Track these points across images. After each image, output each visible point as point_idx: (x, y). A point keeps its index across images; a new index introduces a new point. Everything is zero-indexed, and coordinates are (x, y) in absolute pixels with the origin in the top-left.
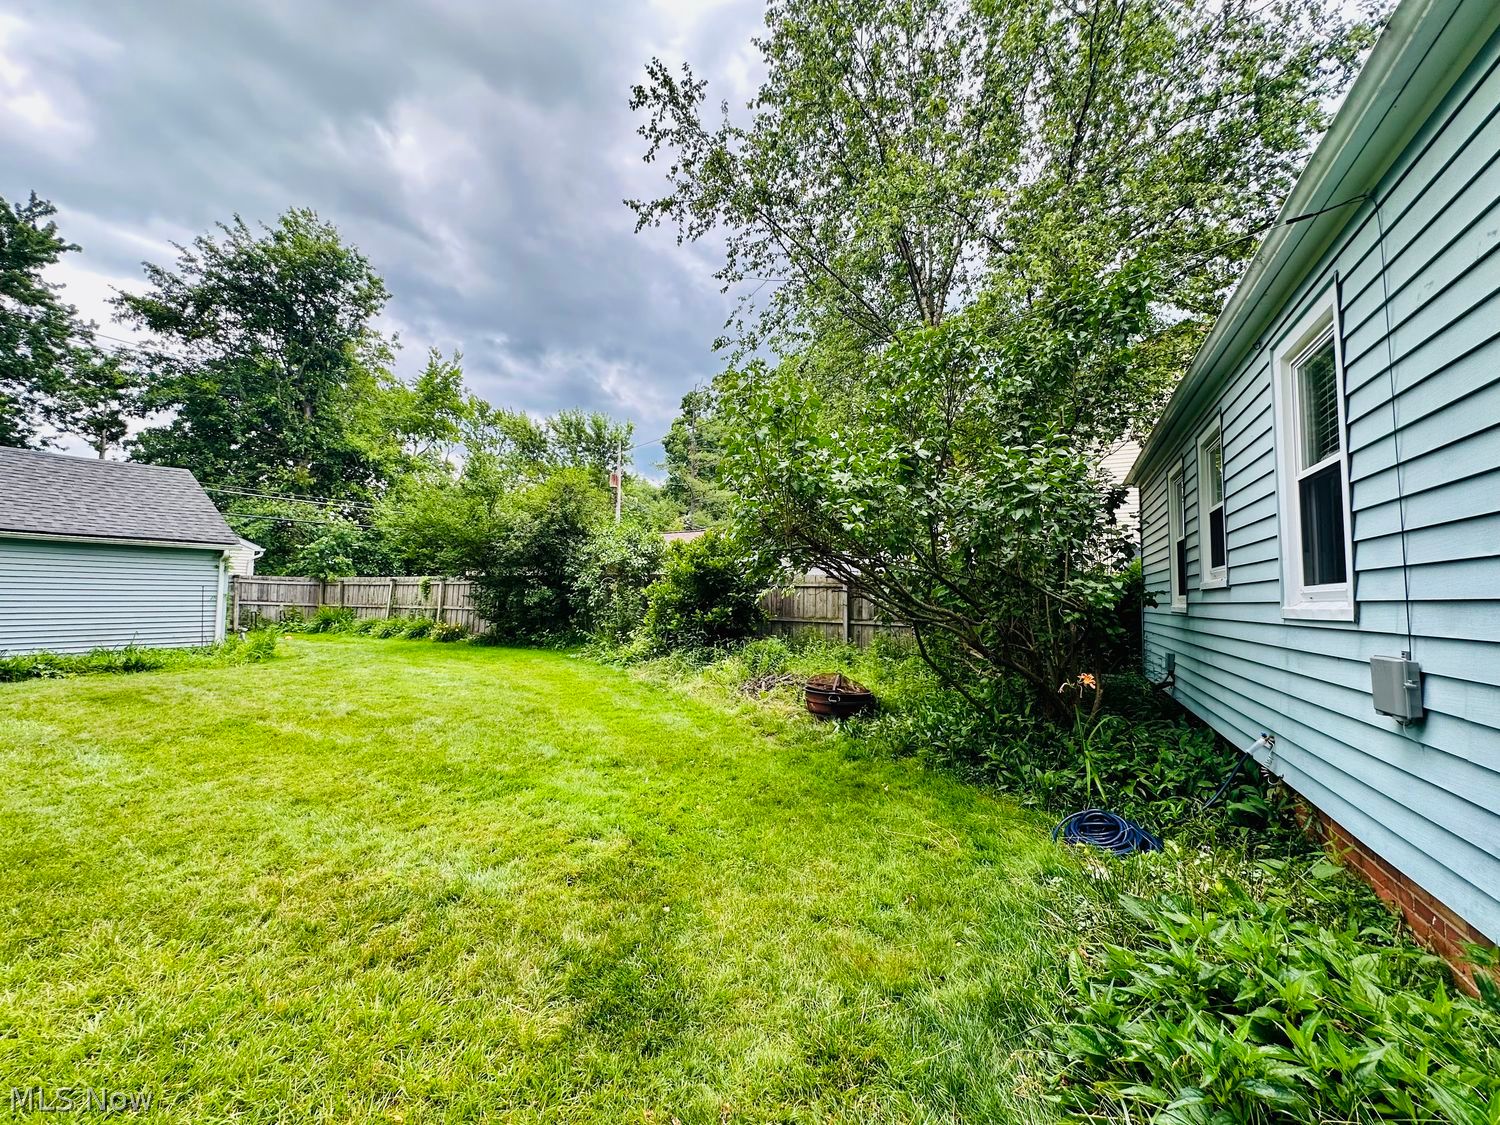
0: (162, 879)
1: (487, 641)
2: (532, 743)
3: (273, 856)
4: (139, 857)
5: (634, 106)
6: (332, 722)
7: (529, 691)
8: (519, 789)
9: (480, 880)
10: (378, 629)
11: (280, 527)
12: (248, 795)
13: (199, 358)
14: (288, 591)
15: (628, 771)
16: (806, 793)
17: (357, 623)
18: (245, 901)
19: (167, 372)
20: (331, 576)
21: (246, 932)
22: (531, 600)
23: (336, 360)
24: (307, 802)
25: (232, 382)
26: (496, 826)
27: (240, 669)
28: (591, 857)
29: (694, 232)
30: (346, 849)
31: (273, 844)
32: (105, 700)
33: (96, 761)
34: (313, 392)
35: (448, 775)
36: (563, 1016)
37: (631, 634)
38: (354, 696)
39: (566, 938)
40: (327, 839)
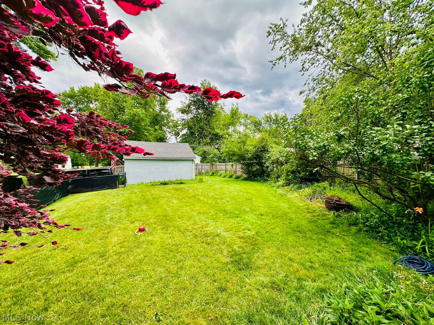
0: (179, 223)
1: (245, 179)
2: (245, 207)
3: (194, 222)
4: (177, 219)
5: (267, 37)
6: (209, 197)
7: (250, 194)
8: (238, 217)
9: (223, 234)
10: (223, 176)
11: (205, 152)
12: (192, 211)
13: (189, 118)
14: (206, 167)
15: (263, 217)
16: (310, 230)
17: (219, 174)
18: (189, 228)
19: (185, 122)
20: (214, 163)
21: (188, 233)
22: (254, 169)
23: (212, 113)
24: (201, 213)
25: (194, 122)
26: (230, 224)
27: (197, 184)
28: (246, 234)
29: (291, 60)
30: (204, 223)
31: (194, 220)
32: (177, 190)
33: (175, 201)
34: (209, 121)
35: (225, 212)
36: (228, 260)
37: (279, 179)
38: (214, 192)
39: (234, 247)
40: (202, 221)
